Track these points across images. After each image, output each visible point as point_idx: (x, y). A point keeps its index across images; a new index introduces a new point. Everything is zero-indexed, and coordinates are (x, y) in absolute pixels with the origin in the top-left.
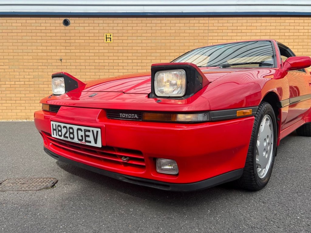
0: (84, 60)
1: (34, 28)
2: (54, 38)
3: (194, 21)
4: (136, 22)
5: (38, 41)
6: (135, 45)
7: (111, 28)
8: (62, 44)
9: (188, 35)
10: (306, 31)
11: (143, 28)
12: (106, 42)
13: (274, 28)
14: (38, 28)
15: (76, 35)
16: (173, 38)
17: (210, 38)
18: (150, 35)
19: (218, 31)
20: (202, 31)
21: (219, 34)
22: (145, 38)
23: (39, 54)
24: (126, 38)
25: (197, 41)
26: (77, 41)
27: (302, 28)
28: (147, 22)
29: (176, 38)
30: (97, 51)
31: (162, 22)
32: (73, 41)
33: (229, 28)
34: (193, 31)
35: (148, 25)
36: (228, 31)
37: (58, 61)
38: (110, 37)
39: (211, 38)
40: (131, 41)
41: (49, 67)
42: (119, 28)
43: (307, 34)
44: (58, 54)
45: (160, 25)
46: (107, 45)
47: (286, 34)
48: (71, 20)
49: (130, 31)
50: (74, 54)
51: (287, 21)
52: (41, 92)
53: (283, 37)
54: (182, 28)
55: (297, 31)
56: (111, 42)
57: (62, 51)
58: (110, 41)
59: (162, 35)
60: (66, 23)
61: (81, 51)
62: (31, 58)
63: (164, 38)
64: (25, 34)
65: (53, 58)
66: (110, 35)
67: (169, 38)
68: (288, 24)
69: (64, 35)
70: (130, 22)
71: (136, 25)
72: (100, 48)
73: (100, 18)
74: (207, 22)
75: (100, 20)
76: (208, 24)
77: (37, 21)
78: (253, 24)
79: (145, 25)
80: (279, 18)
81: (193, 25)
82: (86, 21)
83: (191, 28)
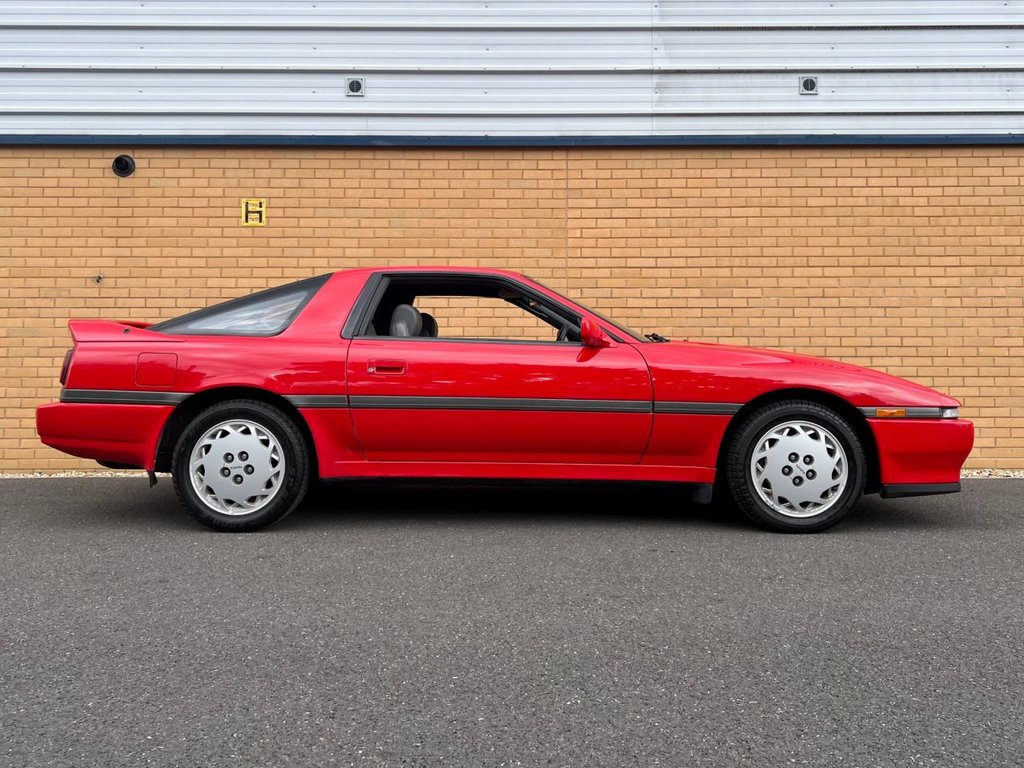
0: (173, 280)
1: (23, 182)
2: (83, 212)
3: (523, 164)
4: (342, 164)
5: (32, 221)
6: (339, 232)
7: (263, 183)
8: (107, 231)
9: (503, 203)
10: (877, 191)
11: (364, 183)
12: (246, 224)
13: (772, 182)
14: (33, 182)
15: (153, 202)
16: (458, 213)
17: (571, 213)
18: (384, 203)
19: (598, 193)
20: (548, 194)
21: (602, 203)
22: (370, 213)
23: (31, 262)
24: (310, 212)
25: (533, 223)
26: (152, 221)
27: (862, 182)
28: (376, 164)
29: (468, 213)
30: (217, 252)
31: (424, 164)
32: (142, 222)
33: (632, 183)
34: (519, 193)
35: (379, 174)
36: (628, 193)
37: (90, 282)
38: (258, 209)
39: (577, 213)
40: (324, 222)
41: (59, 302)
42: (287, 183)
43: (879, 202)
44: (92, 262)
45: (416, 174)
46: (248, 232)
47: (812, 202)
48: (140, 159)
49: (323, 193)
50: (141, 262)
51: (812, 163)
52: (27, 382)
53: (804, 211)
54: (484, 184)
55: (847, 192)
56: (262, 224)
57: (106, 251)
58: (257, 223)
59: (425, 203)
60: (123, 167)
61: (166, 251)
63: (428, 213)
65: (75, 272)
66: (258, 203)
67: (443, 213)
68: (817, 172)
69: (114, 202)
70: (324, 164)
71: (340, 173)
72: (225, 242)
73: (230, 154)
74: (563, 165)
75: (230, 160)
76: (564, 172)
77: (33, 163)
78: (705, 173)
79: (369, 173)
80: (786, 154)
81: (518, 174)
83: (513, 184)
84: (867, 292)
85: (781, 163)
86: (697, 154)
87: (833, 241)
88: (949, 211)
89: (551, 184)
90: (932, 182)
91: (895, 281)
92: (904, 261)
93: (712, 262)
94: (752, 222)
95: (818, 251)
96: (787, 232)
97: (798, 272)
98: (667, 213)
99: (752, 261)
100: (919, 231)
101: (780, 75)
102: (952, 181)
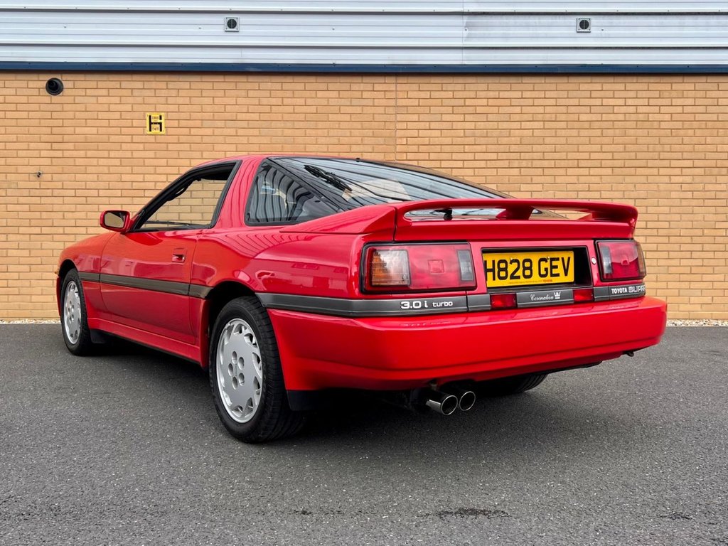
0: (96, 176)
2: (24, 122)
3: (362, 87)
4: (223, 86)
6: (221, 139)
7: (163, 100)
8: (44, 138)
9: (347, 117)
10: (632, 109)
11: (240, 101)
12: (149, 133)
13: (552, 102)
15: (78, 115)
16: (312, 124)
17: (399, 126)
18: (256, 116)
19: (420, 110)
20: (381, 110)
21: (422, 117)
22: (244, 124)
24: (198, 123)
25: (370, 133)
26: (78, 130)
27: (621, 102)
28: (249, 86)
29: (320, 125)
30: (128, 154)
31: (286, 86)
32: (70, 130)
33: (446, 102)
34: (359, 110)
35: (251, 93)
36: (443, 110)
37: (33, 177)
38: (159, 121)
39: (404, 125)
40: (209, 132)
41: (10, 192)
42: (180, 100)
43: (633, 117)
44: (33, 161)
45: (280, 94)
46: (152, 139)
47: (583, 117)
48: (67, 81)
49: (208, 108)
50: (71, 161)
51: (584, 87)
53: (576, 125)
54: (332, 102)
55: (609, 110)
56: (161, 133)
57: (44, 153)
58: (158, 131)
59: (286, 117)
60: (54, 88)
61: (90, 153)
63: (289, 124)
65: (21, 169)
66: (158, 116)
67: (301, 125)
68: (588, 94)
69: (48, 115)
70: (209, 86)
71: (222, 93)
72: (134, 146)
73: (136, 77)
74: (393, 87)
75: (136, 82)
76: (394, 93)
78: (502, 94)
79: (243, 93)
80: (564, 79)
81: (359, 95)
82: (101, 84)
83: (355, 102)
84: (622, 187)
85: (561, 87)
86: (496, 79)
87: (597, 148)
88: (687, 125)
89: (384, 102)
90: (675, 102)
91: (643, 179)
92: (650, 163)
93: (506, 164)
94: (537, 133)
95: (586, 156)
96: (563, 140)
97: (570, 171)
98: (472, 125)
99: (536, 163)
100: (664, 140)
101: (562, 17)
102: (690, 102)
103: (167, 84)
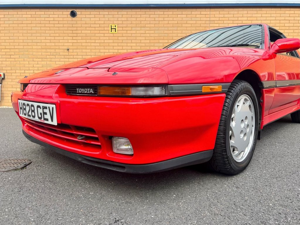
0: (90, 50)
1: (43, 19)
2: (62, 28)
3: (196, 13)
4: (140, 13)
5: (47, 32)
6: (139, 35)
7: (116, 19)
8: (70, 35)
9: (190, 25)
11: (147, 19)
12: (111, 32)
13: (274, 18)
14: (46, 19)
15: (83, 25)
16: (175, 28)
17: (211, 28)
18: (153, 25)
19: (220, 22)
20: (204, 22)
22: (148, 29)
23: (48, 44)
24: (130, 29)
26: (83, 32)
28: (150, 13)
29: (179, 29)
30: (103, 41)
31: (165, 13)
32: (80, 32)
33: (230, 19)
34: (194, 22)
35: (151, 16)
37: (65, 51)
38: (115, 28)
40: (134, 32)
41: (57, 57)
42: (123, 19)
44: (66, 44)
45: (163, 16)
46: (112, 35)
47: (286, 25)
48: (78, 12)
49: (134, 22)
50: (80, 44)
51: (287, 12)
54: (184, 19)
55: (297, 22)
56: (116, 32)
57: (70, 41)
58: (114, 32)
59: (165, 26)
60: (73, 14)
61: (87, 41)
62: (40, 47)
63: (166, 29)
64: (34, 25)
65: (61, 47)
66: (114, 26)
67: (171, 28)
68: (288, 15)
69: (71, 25)
70: (134, 13)
71: (139, 16)
72: (105, 38)
73: (106, 10)
74: (209, 13)
75: (106, 12)
76: (209, 15)
77: (46, 13)
78: (253, 15)
79: (148, 16)
80: (279, 9)
81: (195, 16)
82: (92, 13)
83: (193, 19)
85: (277, 12)
103: (118, 12)
